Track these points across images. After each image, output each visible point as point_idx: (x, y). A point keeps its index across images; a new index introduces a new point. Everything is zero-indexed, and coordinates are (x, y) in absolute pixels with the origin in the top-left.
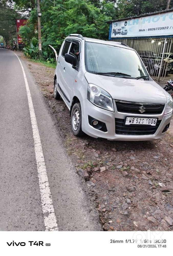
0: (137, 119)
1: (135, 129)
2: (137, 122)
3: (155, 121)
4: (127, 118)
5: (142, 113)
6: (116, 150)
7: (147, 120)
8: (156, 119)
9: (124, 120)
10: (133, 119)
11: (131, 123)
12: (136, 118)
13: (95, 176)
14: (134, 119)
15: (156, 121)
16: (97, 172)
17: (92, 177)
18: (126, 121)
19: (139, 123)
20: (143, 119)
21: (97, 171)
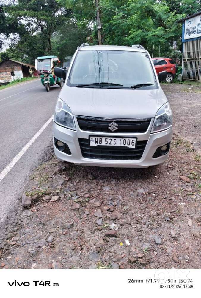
0: (106, 139)
1: (110, 152)
2: (106, 142)
3: (133, 141)
4: (91, 137)
5: (113, 131)
6: (92, 178)
7: (121, 140)
8: (135, 139)
9: (88, 141)
10: (100, 139)
11: (99, 144)
12: (104, 137)
13: (41, 205)
14: (102, 139)
15: (135, 142)
16: (45, 202)
17: (36, 206)
18: (91, 142)
19: (110, 144)
20: (115, 139)
21: (47, 200)
